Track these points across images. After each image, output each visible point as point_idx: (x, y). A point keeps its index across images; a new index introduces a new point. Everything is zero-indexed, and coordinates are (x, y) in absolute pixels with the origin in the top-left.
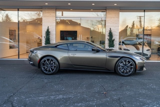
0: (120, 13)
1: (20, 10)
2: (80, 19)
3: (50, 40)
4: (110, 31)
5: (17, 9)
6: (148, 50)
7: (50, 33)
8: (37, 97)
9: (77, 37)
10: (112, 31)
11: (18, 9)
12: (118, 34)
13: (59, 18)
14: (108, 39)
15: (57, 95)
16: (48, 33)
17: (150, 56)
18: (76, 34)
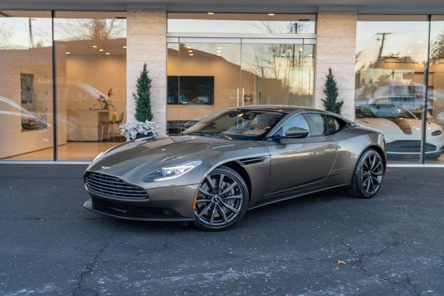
0: (359, 23)
1: (57, 13)
2: (239, 41)
4: (328, 77)
5: (51, 12)
6: (436, 133)
7: (151, 84)
8: (164, 277)
11: (53, 12)
13: (176, 40)
14: (322, 100)
15: (219, 269)
16: (144, 83)
17: (442, 150)
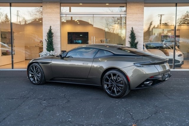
1: (12, 4)
2: (92, 16)
3: (53, 44)
4: (131, 31)
6: (180, 55)
7: (54, 35)
9: (88, 40)
10: (135, 32)
11: (10, 4)
12: (142, 35)
14: (129, 41)
16: (50, 34)
17: (182, 63)
18: (86, 37)
